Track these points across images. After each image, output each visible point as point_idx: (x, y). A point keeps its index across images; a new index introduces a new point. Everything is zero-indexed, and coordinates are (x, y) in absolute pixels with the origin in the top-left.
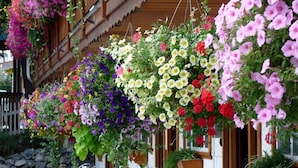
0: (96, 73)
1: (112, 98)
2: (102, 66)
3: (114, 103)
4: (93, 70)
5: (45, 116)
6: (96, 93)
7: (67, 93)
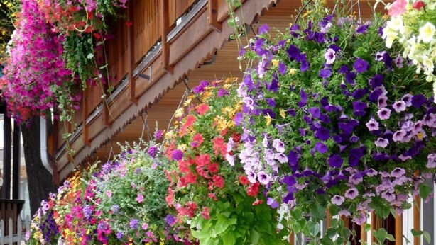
0: (282, 67)
1: (317, 123)
2: (293, 52)
3: (322, 134)
4: (275, 62)
5: (114, 208)
6: (283, 113)
7: (183, 141)
